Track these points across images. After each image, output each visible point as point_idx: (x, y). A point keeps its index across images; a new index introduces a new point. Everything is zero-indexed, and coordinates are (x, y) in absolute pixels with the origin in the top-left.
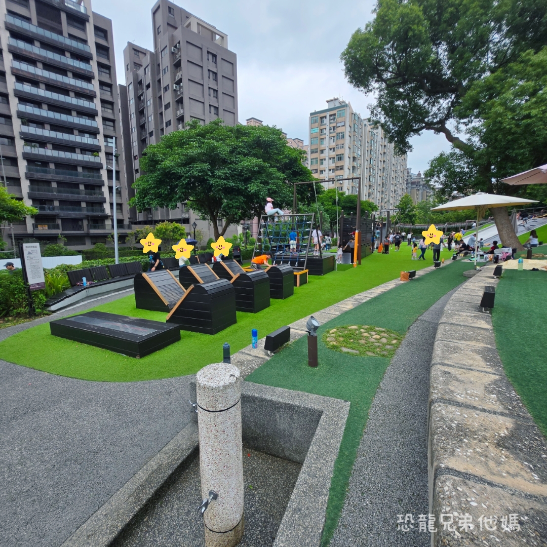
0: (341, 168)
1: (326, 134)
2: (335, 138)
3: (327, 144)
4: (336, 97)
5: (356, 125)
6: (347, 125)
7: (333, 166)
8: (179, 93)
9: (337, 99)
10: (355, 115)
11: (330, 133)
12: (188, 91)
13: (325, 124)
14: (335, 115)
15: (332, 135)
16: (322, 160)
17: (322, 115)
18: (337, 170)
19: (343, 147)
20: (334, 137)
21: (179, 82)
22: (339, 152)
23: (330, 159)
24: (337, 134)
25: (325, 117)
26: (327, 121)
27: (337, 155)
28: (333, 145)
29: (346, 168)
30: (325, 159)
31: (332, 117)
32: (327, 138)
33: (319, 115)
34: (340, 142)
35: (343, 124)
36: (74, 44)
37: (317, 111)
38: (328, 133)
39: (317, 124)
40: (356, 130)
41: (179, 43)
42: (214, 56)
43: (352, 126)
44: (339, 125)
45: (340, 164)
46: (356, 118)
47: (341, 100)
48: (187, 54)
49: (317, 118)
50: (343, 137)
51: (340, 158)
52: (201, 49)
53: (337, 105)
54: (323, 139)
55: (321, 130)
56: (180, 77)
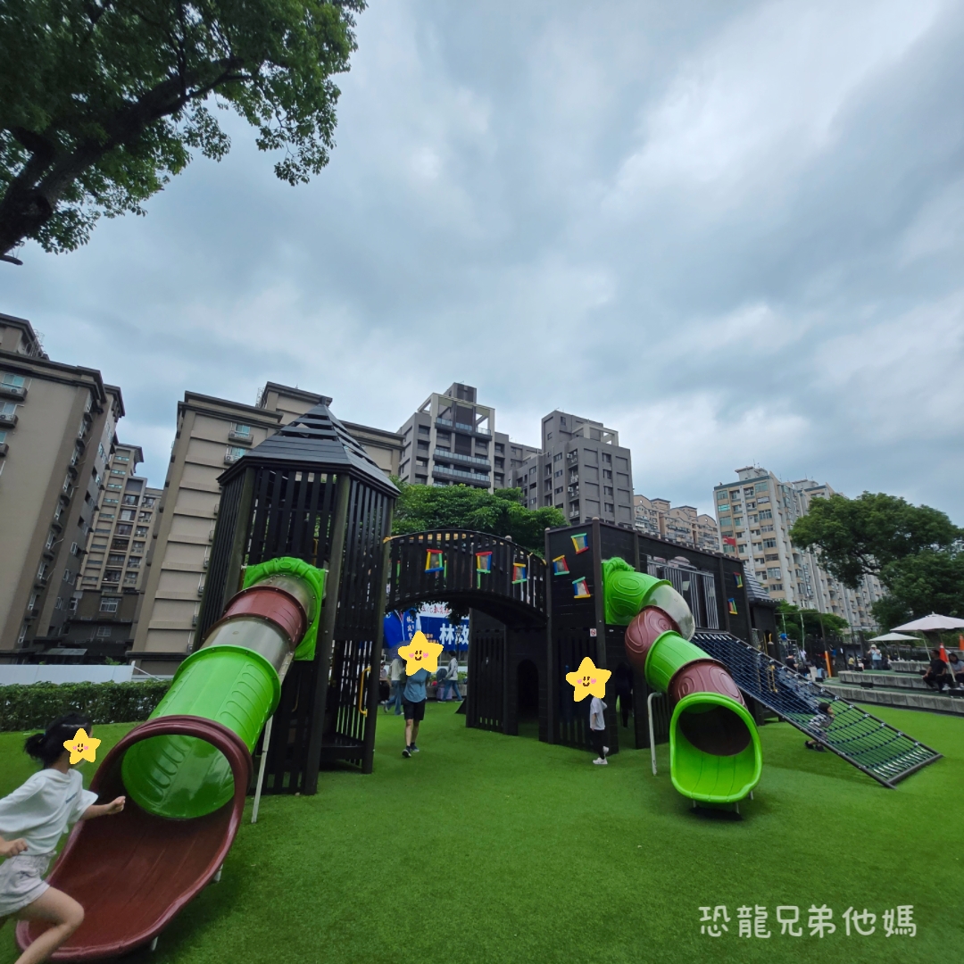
0: (775, 557)
1: (741, 512)
2: (758, 517)
3: (746, 524)
4: (749, 466)
5: (787, 500)
6: (774, 499)
7: (761, 554)
8: (573, 495)
9: (752, 468)
10: (782, 486)
11: (748, 511)
12: (585, 492)
13: (740, 500)
14: (752, 488)
15: (750, 513)
16: (742, 546)
17: (732, 489)
18: (768, 560)
19: (772, 529)
20: (755, 515)
21: (575, 485)
22: (769, 535)
23: (755, 544)
24: (760, 512)
25: (738, 491)
26: (741, 496)
27: (764, 540)
28: (756, 526)
29: (782, 557)
30: (746, 545)
31: (749, 491)
32: (745, 517)
33: (727, 489)
34: (767, 522)
35: (766, 499)
36: (479, 461)
37: (724, 484)
38: (745, 511)
39: (726, 500)
40: (789, 505)
41: (576, 450)
42: (609, 456)
43: (782, 501)
44: (759, 501)
45: (771, 551)
46: (786, 490)
47: (756, 467)
48: (585, 459)
49: (725, 493)
50: (771, 517)
51: (771, 543)
52: (596, 452)
53: (753, 476)
54: (738, 518)
55: (734, 507)
56: (576, 480)
